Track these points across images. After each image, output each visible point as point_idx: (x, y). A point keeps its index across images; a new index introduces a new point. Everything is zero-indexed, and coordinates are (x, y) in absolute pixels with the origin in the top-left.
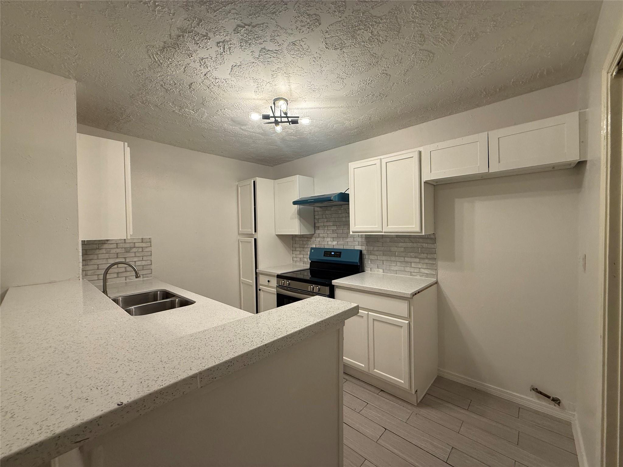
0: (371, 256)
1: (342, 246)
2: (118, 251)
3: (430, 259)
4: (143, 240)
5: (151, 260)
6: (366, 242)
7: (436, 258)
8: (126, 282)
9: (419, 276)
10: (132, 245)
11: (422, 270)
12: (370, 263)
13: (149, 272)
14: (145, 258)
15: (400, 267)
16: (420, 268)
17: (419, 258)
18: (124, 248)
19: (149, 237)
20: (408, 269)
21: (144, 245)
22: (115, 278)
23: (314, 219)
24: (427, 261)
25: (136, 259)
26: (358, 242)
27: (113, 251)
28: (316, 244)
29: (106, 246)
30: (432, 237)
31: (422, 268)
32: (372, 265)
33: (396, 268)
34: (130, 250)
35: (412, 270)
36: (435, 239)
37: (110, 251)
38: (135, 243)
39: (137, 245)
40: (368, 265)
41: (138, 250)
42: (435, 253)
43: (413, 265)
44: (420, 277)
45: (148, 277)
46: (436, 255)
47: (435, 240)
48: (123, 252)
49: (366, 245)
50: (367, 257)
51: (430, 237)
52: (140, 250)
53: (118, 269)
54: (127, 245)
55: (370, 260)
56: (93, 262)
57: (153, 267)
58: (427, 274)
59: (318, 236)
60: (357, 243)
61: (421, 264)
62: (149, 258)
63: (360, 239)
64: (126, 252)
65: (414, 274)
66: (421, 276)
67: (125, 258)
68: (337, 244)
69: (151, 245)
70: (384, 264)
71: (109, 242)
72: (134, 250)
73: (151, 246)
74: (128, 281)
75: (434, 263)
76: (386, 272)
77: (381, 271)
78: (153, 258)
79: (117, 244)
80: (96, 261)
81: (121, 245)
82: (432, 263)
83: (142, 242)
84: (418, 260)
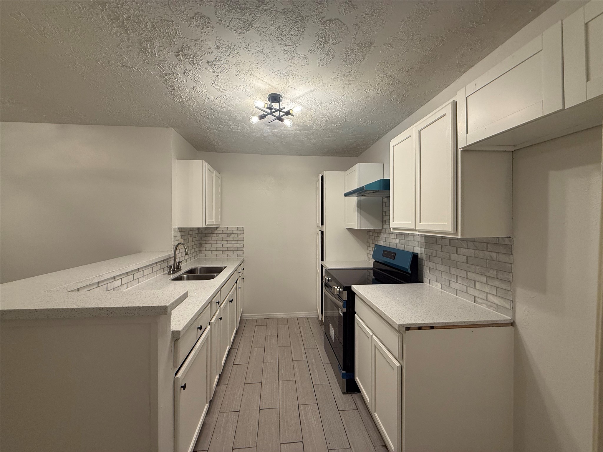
0: (429, 263)
1: (404, 245)
2: (223, 235)
3: (502, 280)
4: (238, 229)
5: (243, 244)
6: (425, 243)
7: (511, 281)
8: (227, 258)
9: (485, 305)
10: (231, 232)
11: (490, 297)
12: (428, 272)
13: (241, 252)
14: (239, 242)
15: (461, 285)
16: (487, 293)
17: (486, 276)
18: (227, 234)
19: (242, 227)
20: (471, 291)
21: (239, 232)
22: (221, 254)
23: (383, 211)
24: (497, 283)
25: (233, 242)
26: (418, 242)
27: (220, 235)
28: (383, 241)
29: (216, 232)
30: (506, 243)
31: (490, 293)
32: (431, 276)
33: (457, 286)
34: (230, 236)
35: (476, 293)
36: (510, 246)
37: (219, 235)
38: (233, 230)
39: (234, 232)
40: (427, 274)
41: (235, 236)
42: (511, 273)
43: (478, 285)
44: (488, 308)
45: (241, 256)
46: (511, 275)
47: (511, 249)
48: (226, 236)
49: (424, 247)
50: (425, 263)
51: (503, 243)
52: (236, 236)
53: (223, 248)
54: (228, 232)
55: (428, 269)
56: (210, 242)
57: (245, 249)
58: (498, 305)
59: (385, 232)
60: (416, 243)
61: (489, 286)
62: (242, 242)
63: (419, 239)
64: (228, 237)
65: (478, 300)
66: (488, 306)
67: (227, 241)
68: (400, 243)
69: (243, 232)
70: (443, 277)
71: (218, 229)
72: (233, 235)
73: (243, 234)
74: (228, 257)
75: (509, 289)
76: (444, 289)
77: (440, 285)
78: (245, 243)
79: (222, 230)
80: (210, 241)
81: (225, 232)
82: (504, 288)
83: (238, 230)
84: (484, 279)
